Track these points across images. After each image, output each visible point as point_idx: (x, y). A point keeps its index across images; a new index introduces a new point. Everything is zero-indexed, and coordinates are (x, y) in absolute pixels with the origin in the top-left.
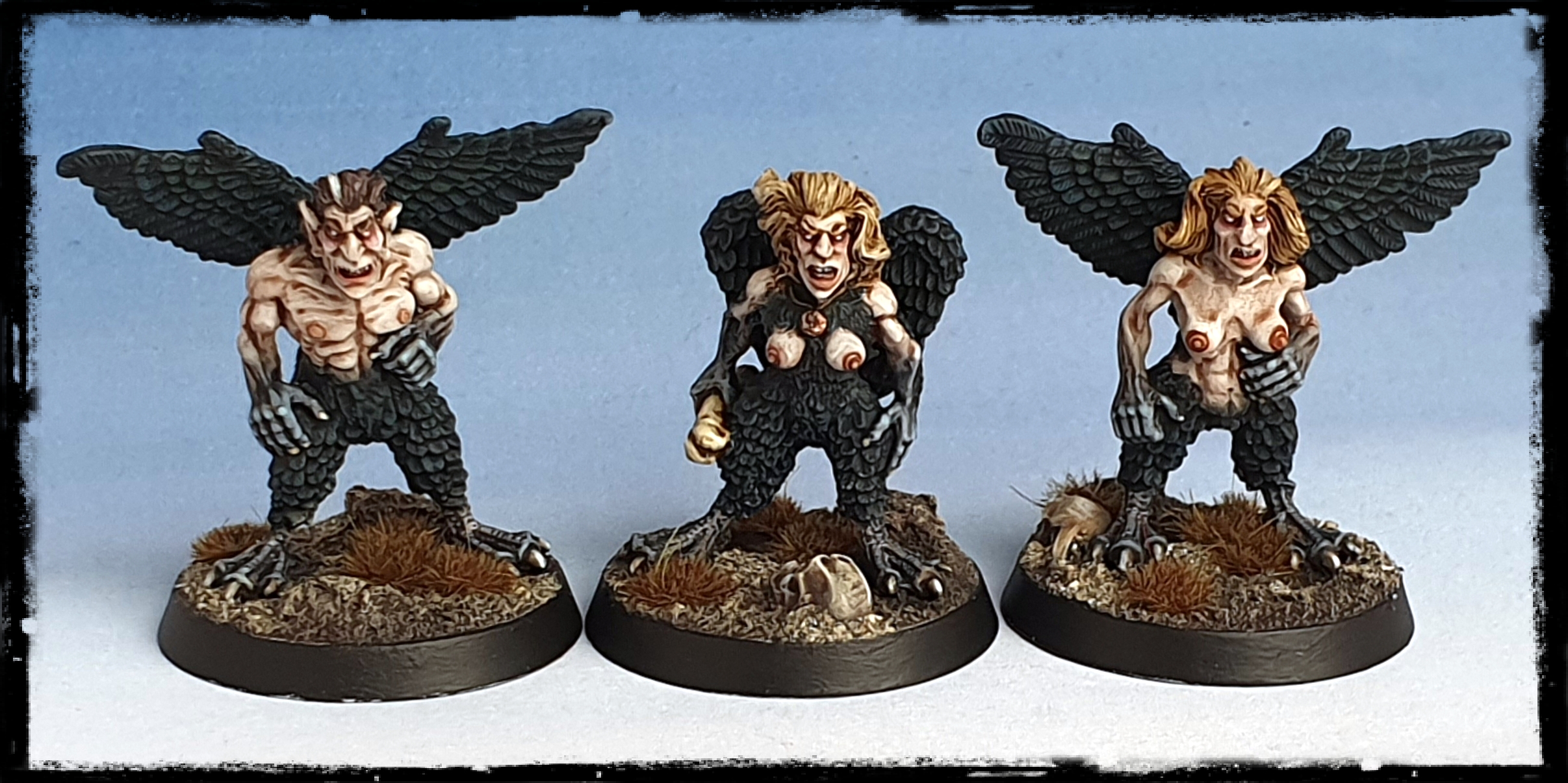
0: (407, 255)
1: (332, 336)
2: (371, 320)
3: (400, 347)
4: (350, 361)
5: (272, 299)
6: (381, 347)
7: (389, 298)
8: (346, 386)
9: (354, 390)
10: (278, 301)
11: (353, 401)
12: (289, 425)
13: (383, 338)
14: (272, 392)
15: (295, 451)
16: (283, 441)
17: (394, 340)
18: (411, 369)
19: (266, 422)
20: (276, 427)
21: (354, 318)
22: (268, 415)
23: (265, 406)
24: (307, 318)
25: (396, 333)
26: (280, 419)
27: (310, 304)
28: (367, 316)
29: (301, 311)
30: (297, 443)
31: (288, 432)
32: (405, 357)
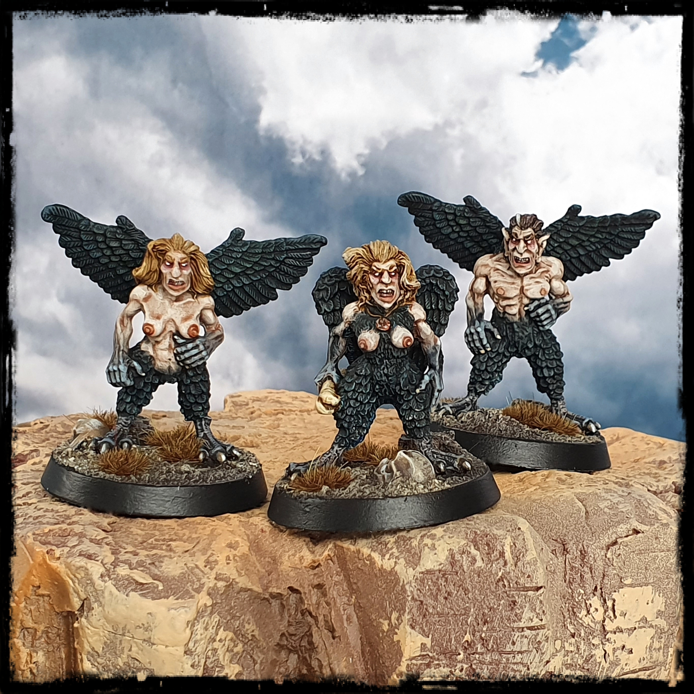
0: (551, 266)
1: (508, 295)
2: (527, 290)
3: (539, 306)
4: (514, 310)
5: (484, 277)
6: (530, 305)
7: (537, 282)
8: (512, 324)
9: (515, 326)
10: (486, 277)
11: (514, 332)
12: (481, 337)
13: (533, 300)
14: (477, 322)
15: (483, 351)
16: (478, 344)
17: (536, 303)
18: (543, 318)
19: (471, 334)
20: (475, 337)
21: (519, 288)
22: (473, 331)
23: (472, 327)
24: (497, 285)
25: (539, 300)
26: (478, 333)
27: (501, 278)
28: (525, 288)
29: (495, 282)
30: (484, 347)
31: (481, 340)
32: (540, 311)
